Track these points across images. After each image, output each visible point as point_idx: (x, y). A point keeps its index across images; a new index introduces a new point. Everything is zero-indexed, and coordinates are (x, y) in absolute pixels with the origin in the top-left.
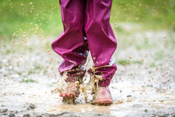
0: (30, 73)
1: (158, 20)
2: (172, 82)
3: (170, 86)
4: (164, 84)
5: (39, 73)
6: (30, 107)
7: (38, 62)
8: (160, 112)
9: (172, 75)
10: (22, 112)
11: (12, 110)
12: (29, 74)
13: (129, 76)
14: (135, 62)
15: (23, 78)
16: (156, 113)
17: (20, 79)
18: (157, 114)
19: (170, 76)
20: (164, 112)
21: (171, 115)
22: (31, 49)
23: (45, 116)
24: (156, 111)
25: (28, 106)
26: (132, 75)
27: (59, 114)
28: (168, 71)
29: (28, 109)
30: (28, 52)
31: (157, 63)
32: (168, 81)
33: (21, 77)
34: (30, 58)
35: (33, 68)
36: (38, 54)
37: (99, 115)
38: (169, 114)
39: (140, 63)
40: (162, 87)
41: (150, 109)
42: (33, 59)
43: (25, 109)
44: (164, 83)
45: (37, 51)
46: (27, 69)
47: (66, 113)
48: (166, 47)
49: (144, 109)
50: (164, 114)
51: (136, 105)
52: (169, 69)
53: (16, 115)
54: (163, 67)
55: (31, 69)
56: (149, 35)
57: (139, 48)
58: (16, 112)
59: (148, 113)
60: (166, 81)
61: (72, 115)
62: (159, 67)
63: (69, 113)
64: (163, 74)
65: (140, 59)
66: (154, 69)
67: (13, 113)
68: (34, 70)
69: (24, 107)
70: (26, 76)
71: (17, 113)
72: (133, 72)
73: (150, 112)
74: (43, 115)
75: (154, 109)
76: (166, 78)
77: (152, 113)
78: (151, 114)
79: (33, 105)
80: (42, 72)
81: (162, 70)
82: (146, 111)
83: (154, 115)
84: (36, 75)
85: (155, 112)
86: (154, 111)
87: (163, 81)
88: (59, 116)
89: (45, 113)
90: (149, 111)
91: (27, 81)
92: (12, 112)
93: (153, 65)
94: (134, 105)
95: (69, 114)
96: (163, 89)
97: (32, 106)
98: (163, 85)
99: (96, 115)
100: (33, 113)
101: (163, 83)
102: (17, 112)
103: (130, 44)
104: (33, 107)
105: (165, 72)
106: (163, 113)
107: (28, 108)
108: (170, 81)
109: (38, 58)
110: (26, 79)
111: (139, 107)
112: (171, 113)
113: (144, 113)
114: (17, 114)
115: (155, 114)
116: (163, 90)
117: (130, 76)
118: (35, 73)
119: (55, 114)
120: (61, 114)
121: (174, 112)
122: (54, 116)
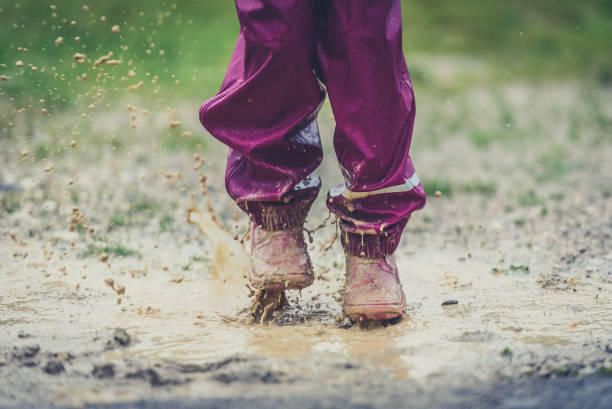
0: (116, 224)
1: (547, 48)
2: (593, 257)
3: (589, 268)
4: (569, 262)
5: (144, 225)
6: (116, 339)
7: (143, 188)
8: (555, 358)
9: (595, 232)
10: (86, 355)
11: (54, 351)
12: (110, 229)
13: (448, 233)
14: (467, 190)
15: (90, 240)
16: (541, 360)
17: (82, 247)
18: (544, 362)
19: (588, 234)
20: (567, 358)
21: (593, 365)
22: (117, 145)
23: (167, 368)
24: (541, 352)
25: (109, 336)
26: (458, 230)
27: (212, 365)
28: (582, 219)
29: (109, 347)
30: (108, 155)
31: (543, 192)
32: (582, 251)
33: (84, 240)
34: (115, 172)
35: (125, 207)
36: (141, 161)
37: (349, 367)
38: (586, 362)
39: (487, 191)
40: (561, 274)
41: (519, 347)
42: (126, 177)
43: (99, 346)
44: (568, 259)
45: (138, 150)
46: (106, 210)
47: (237, 360)
48: (574, 136)
49: (501, 348)
50: (566, 365)
51: (474, 333)
52: (584, 213)
53: (67, 366)
54: (564, 205)
55: (117, 211)
56: (517, 95)
57: (482, 142)
58: (66, 356)
59: (515, 361)
60: (576, 253)
61: (255, 367)
62: (551, 205)
63: (245, 360)
64: (563, 228)
65: (485, 178)
66: (535, 211)
67: (56, 360)
68: (130, 213)
69: (95, 339)
70: (102, 236)
71: (73, 361)
72: (461, 224)
73: (520, 356)
74: (158, 366)
75: (531, 347)
76: (576, 243)
77: (527, 359)
78: (523, 365)
79: (126, 334)
80: (155, 222)
81: (560, 214)
82: (506, 353)
83: (532, 365)
84: (135, 232)
85: (538, 357)
86: (532, 355)
87: (563, 252)
88: (213, 368)
89: (165, 361)
90: (516, 353)
92: (56, 355)
93: (529, 200)
94: (467, 334)
95: (248, 364)
96: (563, 280)
97: (120, 335)
98: (564, 265)
99: (338, 366)
100: (125, 360)
101: (563, 259)
102: (70, 357)
103: (454, 128)
104: (124, 338)
105: (572, 222)
106: (564, 362)
107: (109, 342)
108: (587, 253)
109: (142, 172)
110: (100, 245)
111: (482, 340)
112: (592, 359)
113: (500, 359)
114: (71, 364)
115: (538, 364)
116: (565, 282)
117: (454, 236)
118: (130, 225)
119: (201, 363)
120: (221, 365)
121: (602, 358)
122: (196, 369)
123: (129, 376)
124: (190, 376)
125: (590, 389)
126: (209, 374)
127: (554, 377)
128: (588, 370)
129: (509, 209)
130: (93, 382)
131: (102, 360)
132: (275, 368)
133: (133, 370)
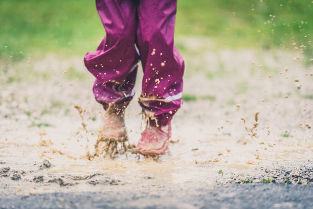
0: (44, 112)
1: (240, 33)
5: (57, 113)
6: (44, 164)
7: (57, 96)
8: (242, 175)
10: (31, 172)
11: (16, 170)
12: (42, 114)
13: (194, 118)
14: (204, 98)
15: (33, 120)
16: (236, 175)
17: (30, 123)
18: (237, 177)
20: (248, 175)
21: (259, 178)
22: (45, 76)
23: (67, 178)
24: (236, 172)
25: (41, 163)
26: (199, 117)
27: (88, 176)
29: (41, 168)
30: (41, 81)
33: (30, 119)
34: (45, 89)
35: (49, 105)
36: (56, 84)
37: (149, 178)
38: (257, 177)
39: (212, 99)
41: (226, 170)
43: (37, 168)
45: (55, 79)
46: (40, 106)
47: (99, 175)
48: (252, 73)
49: (218, 170)
50: (247, 178)
53: (22, 176)
54: (247, 106)
55: (45, 107)
56: (227, 55)
57: (210, 76)
59: (224, 175)
61: (107, 178)
63: (102, 175)
66: (234, 108)
67: (17, 174)
68: (51, 108)
69: (35, 165)
70: (38, 117)
72: (201, 113)
73: (226, 174)
74: (63, 177)
75: (232, 170)
77: (230, 175)
78: (227, 178)
79: (49, 163)
80: (62, 112)
82: (220, 172)
83: (232, 178)
84: (53, 116)
85: (234, 174)
86: (232, 173)
88: (88, 178)
89: (67, 175)
90: (225, 172)
91: (39, 126)
92: (17, 172)
93: (232, 103)
95: (104, 176)
97: (46, 163)
99: (145, 178)
100: (48, 174)
102: (23, 173)
103: (197, 70)
104: (48, 165)
107: (41, 166)
109: (56, 89)
110: (37, 122)
112: (259, 175)
113: (218, 175)
114: (24, 176)
115: (234, 178)
117: (197, 119)
118: (51, 113)
119: (83, 176)
120: (91, 177)
121: (263, 175)
122: (81, 179)
123: (50, 181)
124: (78, 181)
125: (258, 189)
126: (86, 181)
127: (242, 183)
128: (257, 180)
129: (222, 107)
130: (34, 183)
131: (38, 174)
132: (116, 179)
133: (52, 179)
